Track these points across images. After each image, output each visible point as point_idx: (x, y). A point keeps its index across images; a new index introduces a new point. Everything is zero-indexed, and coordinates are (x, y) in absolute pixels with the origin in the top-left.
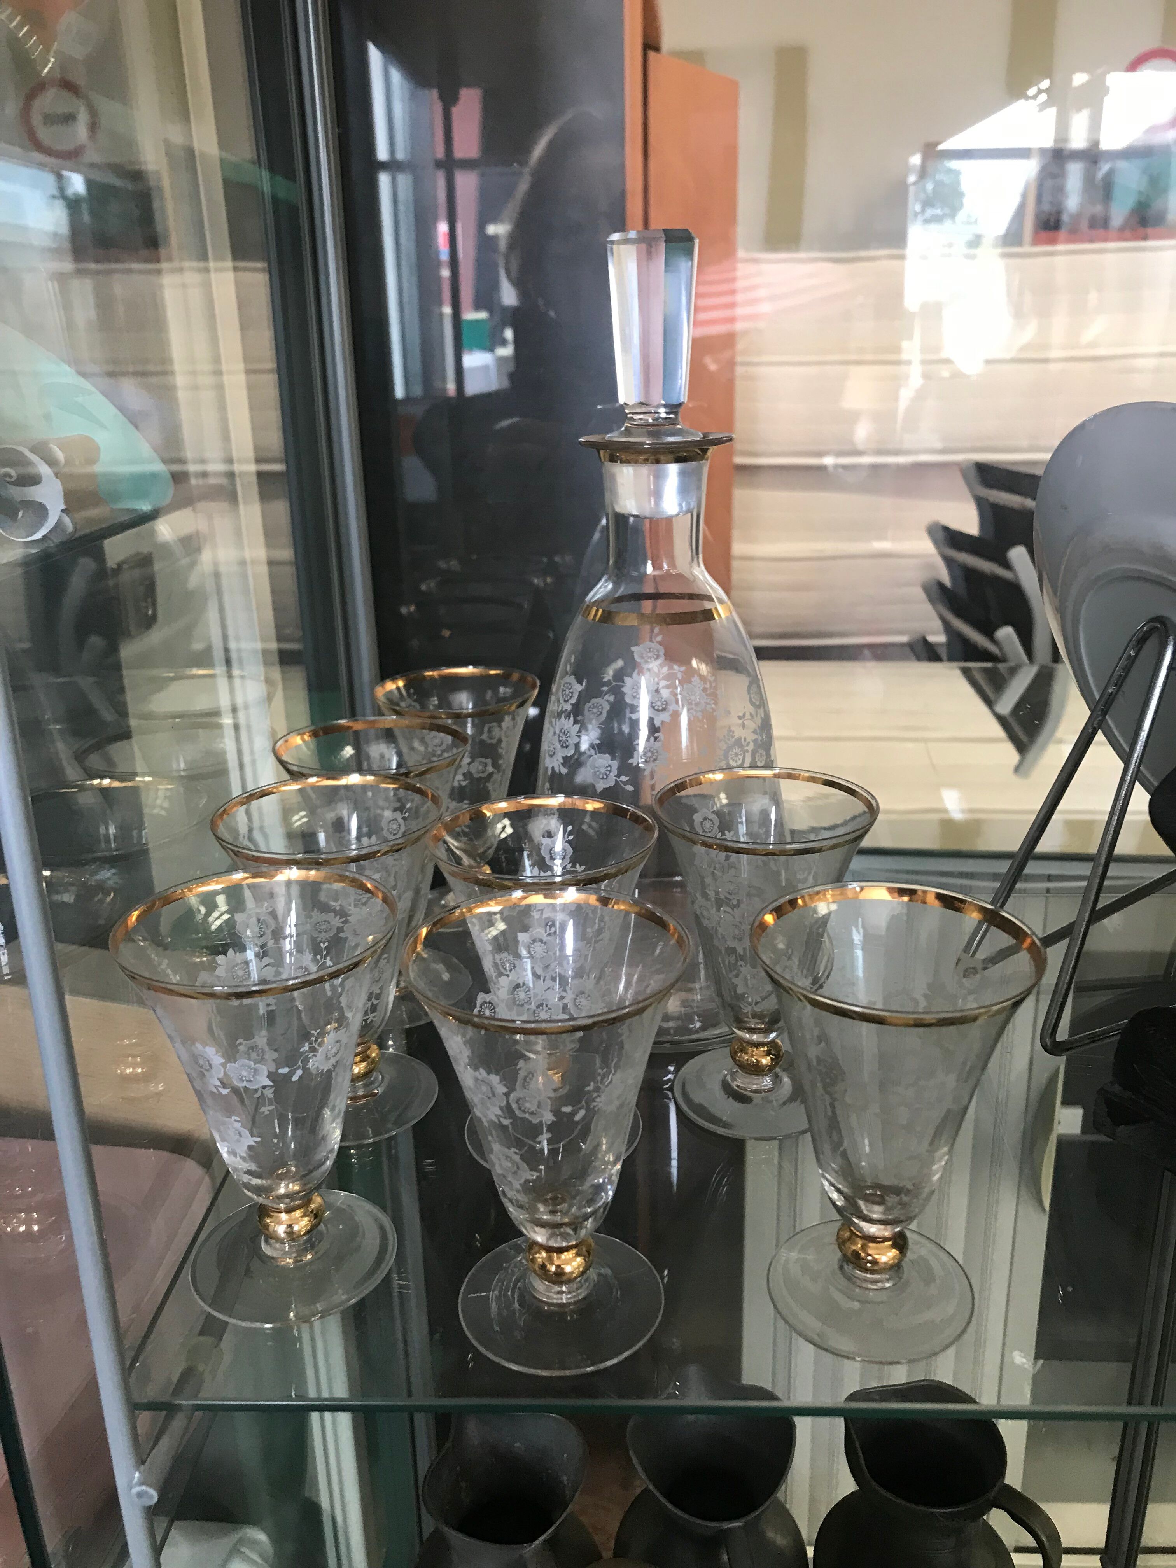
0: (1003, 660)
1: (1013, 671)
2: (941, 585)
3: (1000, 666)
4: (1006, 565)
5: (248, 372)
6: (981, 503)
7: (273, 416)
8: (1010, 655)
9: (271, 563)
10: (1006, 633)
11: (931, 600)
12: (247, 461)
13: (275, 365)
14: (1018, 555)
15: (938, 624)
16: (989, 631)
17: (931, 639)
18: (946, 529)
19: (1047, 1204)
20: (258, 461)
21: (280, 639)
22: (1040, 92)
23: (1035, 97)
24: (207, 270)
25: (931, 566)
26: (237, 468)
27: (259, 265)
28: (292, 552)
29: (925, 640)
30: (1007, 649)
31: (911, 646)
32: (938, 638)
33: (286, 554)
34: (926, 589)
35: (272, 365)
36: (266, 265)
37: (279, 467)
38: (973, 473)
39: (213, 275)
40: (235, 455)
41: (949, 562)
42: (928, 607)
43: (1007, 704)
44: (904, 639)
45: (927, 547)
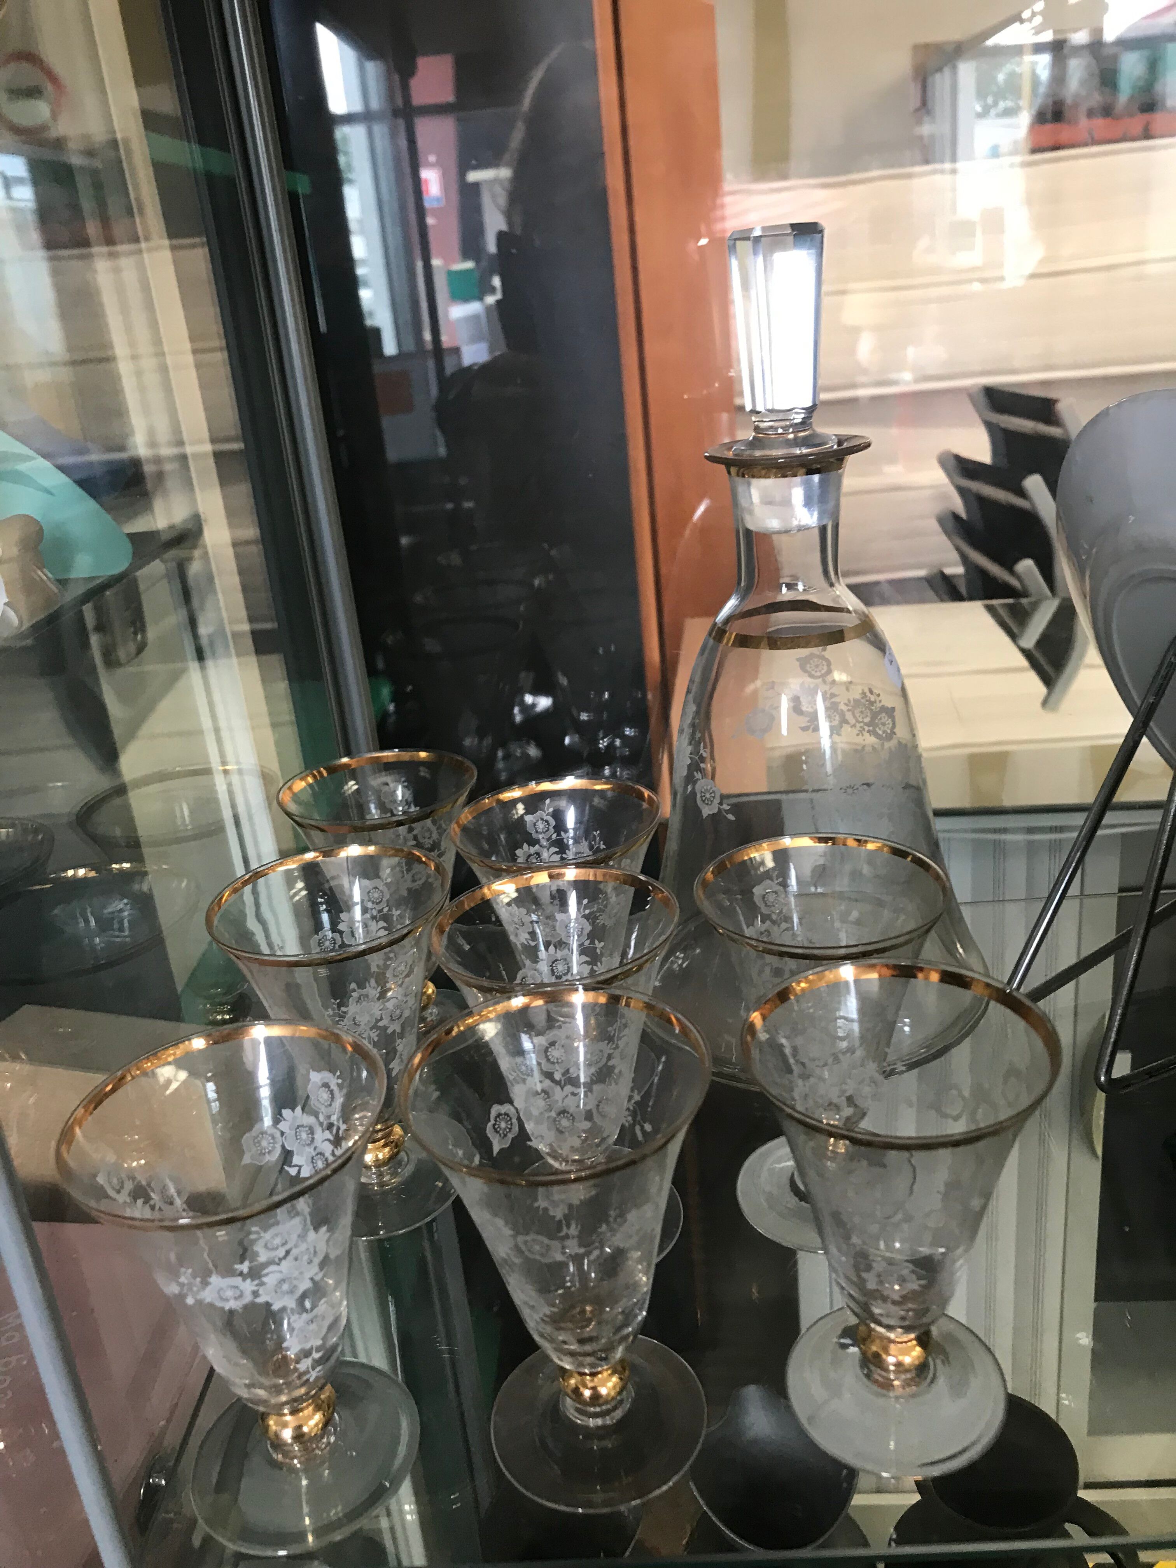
0: (1025, 594)
1: (1035, 605)
2: (956, 517)
3: (1024, 601)
4: (1022, 493)
5: (195, 352)
6: (991, 427)
7: (226, 394)
8: (1032, 589)
9: (235, 544)
10: (1026, 566)
11: (946, 532)
12: (200, 442)
13: (224, 342)
14: (1034, 483)
15: (955, 556)
16: (1009, 566)
17: (948, 571)
18: (959, 459)
19: (1099, 1151)
20: (213, 441)
21: (251, 619)
22: (1034, 14)
23: (1030, 20)
24: (140, 251)
25: (945, 497)
26: (189, 450)
27: (197, 240)
28: (258, 530)
29: (942, 574)
30: (1028, 583)
31: (929, 581)
32: (957, 570)
33: (251, 532)
34: (941, 521)
35: (221, 342)
36: (205, 239)
37: (238, 446)
38: (982, 400)
39: (145, 255)
40: (185, 437)
41: (962, 491)
42: (944, 538)
43: (1031, 637)
44: (922, 573)
45: (937, 477)
